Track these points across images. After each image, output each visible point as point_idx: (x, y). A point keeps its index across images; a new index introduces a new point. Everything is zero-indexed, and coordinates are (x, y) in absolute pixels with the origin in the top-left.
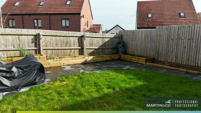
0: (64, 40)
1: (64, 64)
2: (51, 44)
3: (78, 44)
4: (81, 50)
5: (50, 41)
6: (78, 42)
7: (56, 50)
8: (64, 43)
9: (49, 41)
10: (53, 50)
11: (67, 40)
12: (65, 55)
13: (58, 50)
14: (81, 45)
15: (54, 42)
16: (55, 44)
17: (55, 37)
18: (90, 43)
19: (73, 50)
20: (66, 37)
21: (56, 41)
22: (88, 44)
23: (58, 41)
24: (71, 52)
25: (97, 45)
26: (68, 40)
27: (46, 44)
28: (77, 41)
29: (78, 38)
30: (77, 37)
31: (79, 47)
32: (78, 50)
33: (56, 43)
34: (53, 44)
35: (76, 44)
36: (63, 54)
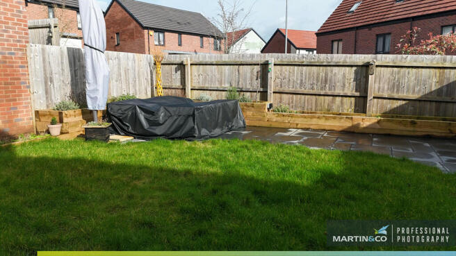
0: (318, 74)
1: (297, 124)
2: (291, 83)
3: (353, 84)
4: (362, 100)
5: (289, 76)
6: (356, 80)
7: (299, 96)
8: (318, 81)
9: (287, 77)
10: (294, 96)
11: (326, 74)
12: (319, 108)
13: (303, 96)
14: (363, 86)
15: (297, 79)
16: (299, 82)
17: (300, 67)
18: (391, 84)
19: (338, 99)
20: (324, 68)
21: (302, 77)
22: (386, 87)
23: (306, 76)
24: (333, 102)
25: (417, 89)
26: (329, 74)
27: (281, 82)
28: (353, 76)
29: (354, 68)
30: (352, 66)
31: (356, 91)
32: (353, 99)
33: (302, 80)
34: (294, 81)
35: (347, 85)
36: (314, 105)
